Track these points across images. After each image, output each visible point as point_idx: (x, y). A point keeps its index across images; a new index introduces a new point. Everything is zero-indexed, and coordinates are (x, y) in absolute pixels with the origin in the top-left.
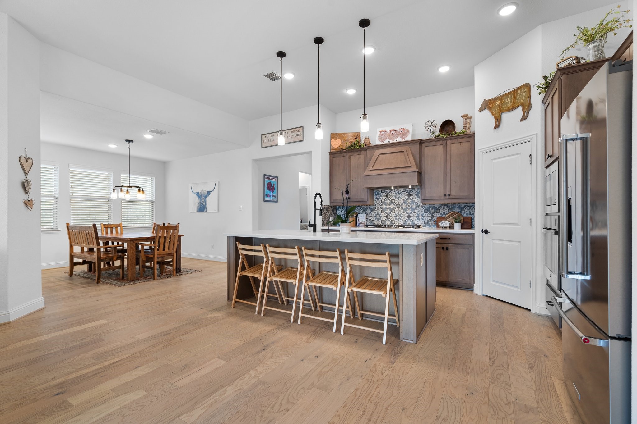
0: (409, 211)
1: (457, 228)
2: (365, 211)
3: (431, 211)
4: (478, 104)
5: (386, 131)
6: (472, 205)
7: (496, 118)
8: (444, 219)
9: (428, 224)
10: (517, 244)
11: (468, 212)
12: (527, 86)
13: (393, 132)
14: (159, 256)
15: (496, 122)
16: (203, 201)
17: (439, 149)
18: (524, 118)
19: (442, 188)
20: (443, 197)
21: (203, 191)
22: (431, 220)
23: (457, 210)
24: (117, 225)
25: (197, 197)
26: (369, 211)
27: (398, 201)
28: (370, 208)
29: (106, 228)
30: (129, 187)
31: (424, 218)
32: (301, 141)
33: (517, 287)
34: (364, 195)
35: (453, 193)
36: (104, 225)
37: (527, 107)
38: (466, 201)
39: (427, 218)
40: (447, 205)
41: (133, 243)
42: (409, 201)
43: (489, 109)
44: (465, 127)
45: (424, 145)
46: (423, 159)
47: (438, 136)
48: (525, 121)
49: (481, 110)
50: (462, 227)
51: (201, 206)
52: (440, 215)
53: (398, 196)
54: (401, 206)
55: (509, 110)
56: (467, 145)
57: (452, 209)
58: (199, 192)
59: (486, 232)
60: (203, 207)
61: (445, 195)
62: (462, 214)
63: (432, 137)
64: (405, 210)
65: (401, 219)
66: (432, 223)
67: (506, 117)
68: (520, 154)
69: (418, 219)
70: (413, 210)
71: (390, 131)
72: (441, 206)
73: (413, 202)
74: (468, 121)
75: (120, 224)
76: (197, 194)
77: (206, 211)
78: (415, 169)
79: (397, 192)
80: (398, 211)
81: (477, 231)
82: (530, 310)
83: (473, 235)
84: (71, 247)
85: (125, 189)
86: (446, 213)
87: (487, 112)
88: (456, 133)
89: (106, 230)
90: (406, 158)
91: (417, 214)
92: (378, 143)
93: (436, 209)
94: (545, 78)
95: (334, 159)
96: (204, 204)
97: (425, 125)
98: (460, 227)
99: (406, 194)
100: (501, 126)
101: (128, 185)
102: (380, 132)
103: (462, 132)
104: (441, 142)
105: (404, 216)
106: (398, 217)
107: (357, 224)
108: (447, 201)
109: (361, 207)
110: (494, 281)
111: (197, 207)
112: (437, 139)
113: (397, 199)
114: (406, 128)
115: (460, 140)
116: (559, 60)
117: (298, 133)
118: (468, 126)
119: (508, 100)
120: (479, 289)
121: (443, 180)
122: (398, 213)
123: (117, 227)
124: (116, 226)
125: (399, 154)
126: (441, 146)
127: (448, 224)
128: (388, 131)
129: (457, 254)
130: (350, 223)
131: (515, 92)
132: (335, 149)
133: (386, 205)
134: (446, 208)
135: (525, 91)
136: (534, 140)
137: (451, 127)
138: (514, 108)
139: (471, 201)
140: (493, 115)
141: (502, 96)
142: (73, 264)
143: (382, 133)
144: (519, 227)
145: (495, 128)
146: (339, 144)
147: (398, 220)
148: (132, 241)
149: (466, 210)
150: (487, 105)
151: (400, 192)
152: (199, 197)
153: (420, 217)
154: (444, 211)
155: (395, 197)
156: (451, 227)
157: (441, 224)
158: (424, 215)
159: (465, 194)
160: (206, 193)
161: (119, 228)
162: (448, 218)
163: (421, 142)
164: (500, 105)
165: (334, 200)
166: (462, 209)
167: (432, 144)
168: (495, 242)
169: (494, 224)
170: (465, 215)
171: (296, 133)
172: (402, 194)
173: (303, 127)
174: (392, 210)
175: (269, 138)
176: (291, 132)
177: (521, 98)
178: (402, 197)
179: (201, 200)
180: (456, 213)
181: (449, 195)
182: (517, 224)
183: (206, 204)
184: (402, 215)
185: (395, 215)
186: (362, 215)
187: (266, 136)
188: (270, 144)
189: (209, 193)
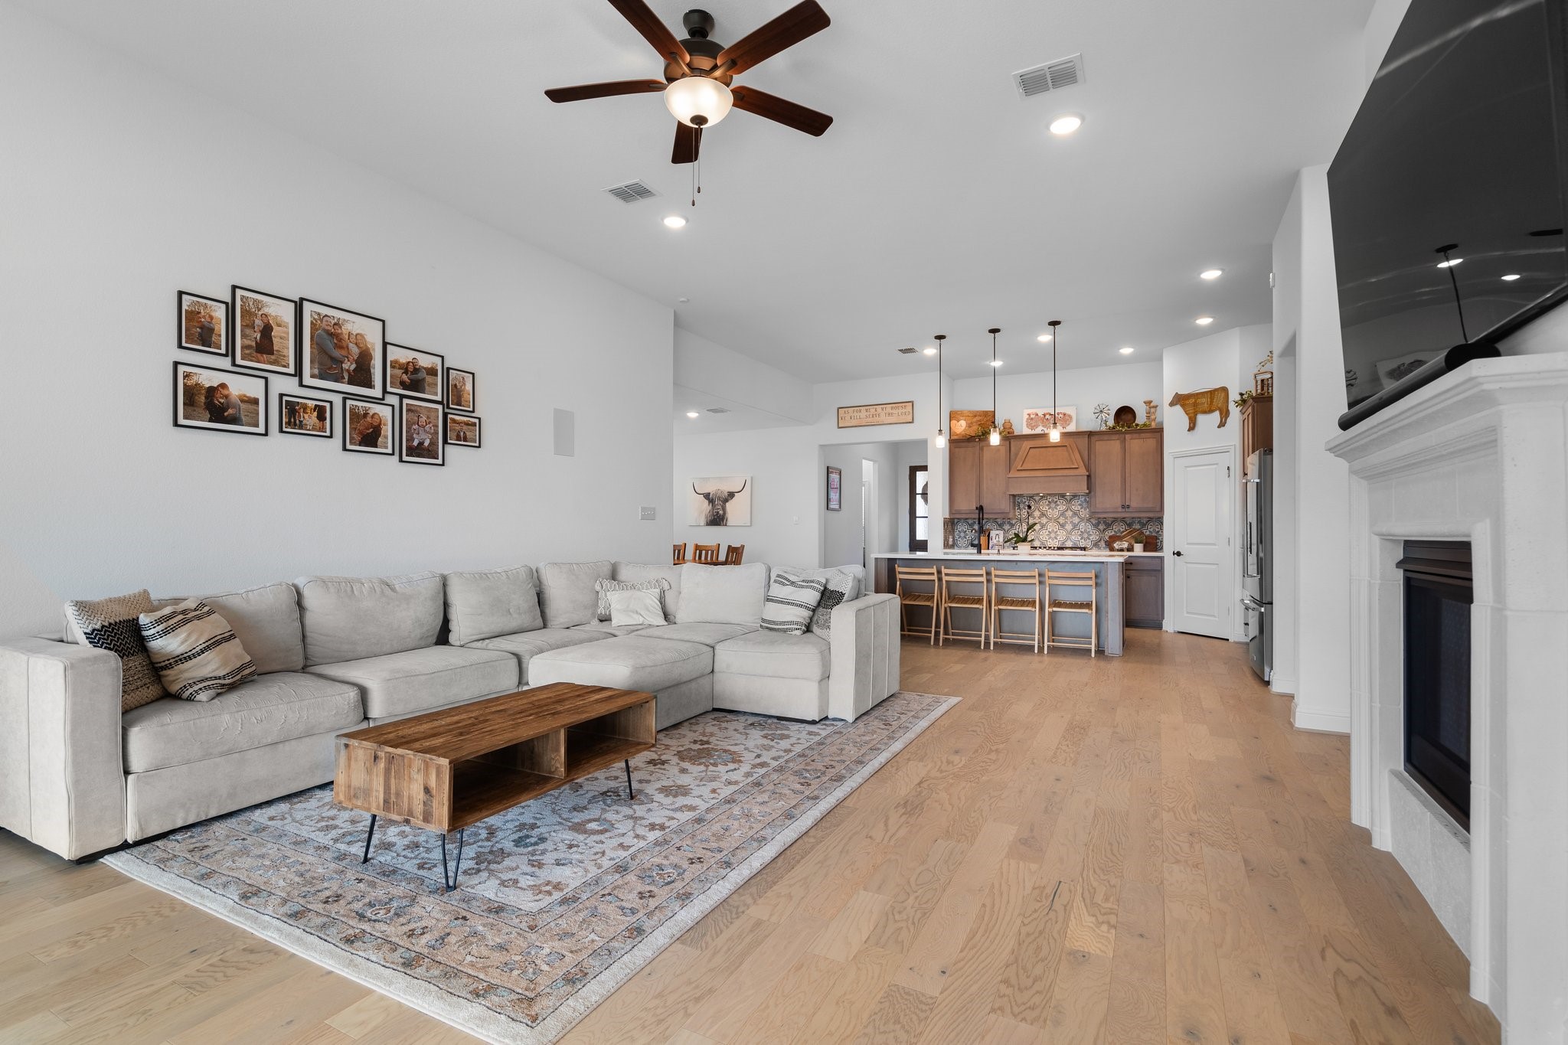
0: (1069, 527)
1: (1138, 550)
2: (1000, 526)
3: (1101, 527)
4: (1168, 397)
5: (1037, 415)
6: (1160, 521)
7: (1190, 418)
8: (1120, 539)
9: (1096, 545)
10: (1214, 567)
11: (1151, 530)
12: (1225, 390)
13: (1047, 416)
15: (1190, 424)
17: (1115, 445)
18: (1222, 425)
19: (1119, 497)
20: (1120, 510)
21: (719, 492)
22: (1101, 540)
23: (1137, 526)
25: (707, 502)
26: (1007, 527)
27: (1054, 513)
28: (1009, 523)
31: (1091, 538)
32: (910, 423)
33: (1214, 616)
34: (1004, 505)
35: (1134, 504)
37: (1225, 414)
38: (1151, 515)
39: (1094, 537)
40: (1123, 520)
42: (1069, 513)
43: (1183, 406)
44: (1148, 417)
45: (1093, 439)
46: (1092, 457)
47: (1114, 428)
48: (1222, 428)
49: (1172, 404)
50: (1145, 550)
52: (1113, 533)
53: (1053, 505)
54: (1056, 520)
55: (1205, 412)
56: (1151, 443)
57: (1130, 525)
59: (1179, 554)
61: (1123, 507)
62: (1144, 531)
63: (1104, 428)
64: (1063, 526)
65: (1056, 539)
66: (1102, 544)
67: (1201, 419)
68: (1217, 464)
69: (1081, 539)
70: (1075, 526)
71: (1044, 415)
72: (1115, 520)
73: (1075, 514)
74: (1153, 410)
76: (707, 496)
78: (1083, 471)
79: (1050, 500)
80: (1051, 526)
81: (1167, 553)
82: (1228, 640)
83: (1162, 559)
86: (1122, 530)
87: (1178, 408)
88: (1137, 425)
90: (1069, 455)
91: (1081, 532)
92: (1027, 431)
93: (1108, 525)
94: (1242, 394)
95: (957, 450)
96: (721, 512)
97: (1093, 410)
98: (1142, 550)
99: (1064, 503)
100: (1196, 428)
102: (1029, 415)
103: (1145, 425)
104: (1117, 436)
105: (1062, 535)
106: (1053, 535)
107: (990, 546)
108: (1124, 515)
109: (995, 520)
110: (1188, 613)
111: (707, 517)
112: (1112, 431)
113: (1050, 510)
114: (1068, 412)
115: (1143, 435)
116: (1256, 372)
117: (904, 410)
118: (1153, 417)
119: (1204, 400)
120: (1169, 625)
121: (1120, 485)
122: (1053, 530)
125: (1060, 449)
126: (1118, 442)
127: (1125, 545)
128: (1040, 414)
129: (1142, 583)
130: (1029, 541)
131: (1212, 393)
132: (957, 435)
133: (1034, 518)
134: (1121, 524)
135: (1223, 395)
136: (1232, 451)
137: (1130, 416)
138: (1211, 411)
139: (1158, 515)
140: (1187, 414)
141: (1198, 394)
143: (1032, 416)
144: (1217, 547)
145: (1189, 430)
146: (963, 428)
147: (1053, 540)
149: (1149, 527)
150: (1179, 400)
151: (1055, 500)
153: (1086, 535)
154: (1118, 528)
155: (1047, 508)
156: (1130, 549)
157: (1116, 545)
158: (1091, 533)
159: (1150, 505)
162: (1124, 537)
163: (1090, 434)
164: (1195, 405)
165: (956, 510)
166: (1143, 525)
167: (1106, 437)
168: (1189, 565)
169: (1188, 544)
170: (1148, 533)
171: (900, 411)
172: (1058, 503)
173: (912, 402)
174: (1043, 526)
175: (851, 414)
176: (892, 408)
177: (1219, 400)
178: (1058, 507)
180: (1135, 530)
181: (1128, 507)
182: (1214, 544)
183: (725, 513)
184: (1058, 533)
185: (1047, 533)
186: (997, 532)
187: (846, 409)
188: (854, 422)
189: (731, 495)
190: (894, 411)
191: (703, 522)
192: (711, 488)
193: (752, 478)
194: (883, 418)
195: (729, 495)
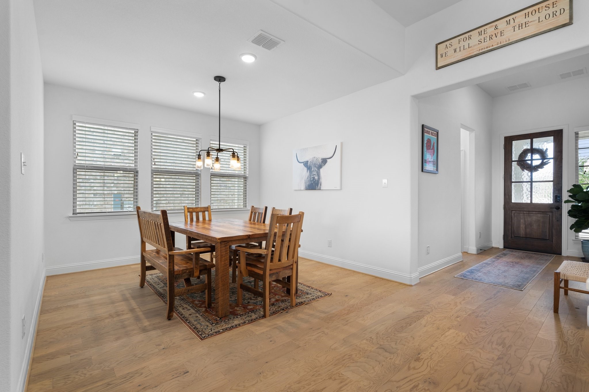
14: (272, 272)
16: (315, 173)
21: (315, 159)
24: (205, 208)
25: (306, 169)
29: (191, 213)
30: (220, 150)
36: (188, 208)
41: (226, 246)
51: (311, 181)
58: (308, 161)
60: (314, 182)
75: (207, 208)
76: (306, 164)
77: (320, 188)
84: (143, 243)
85: (214, 154)
89: (190, 216)
96: (316, 178)
101: (218, 146)
111: (306, 183)
123: (204, 212)
124: (202, 210)
142: (145, 269)
148: (223, 243)
152: (309, 168)
160: (320, 161)
161: (206, 213)
175: (455, 46)
179: (312, 172)
183: (319, 178)
187: (448, 43)
188: (459, 56)
189: (324, 161)
190: (531, 18)
191: (303, 187)
192: (308, 157)
193: (342, 144)
194: (510, 35)
195: (322, 162)
